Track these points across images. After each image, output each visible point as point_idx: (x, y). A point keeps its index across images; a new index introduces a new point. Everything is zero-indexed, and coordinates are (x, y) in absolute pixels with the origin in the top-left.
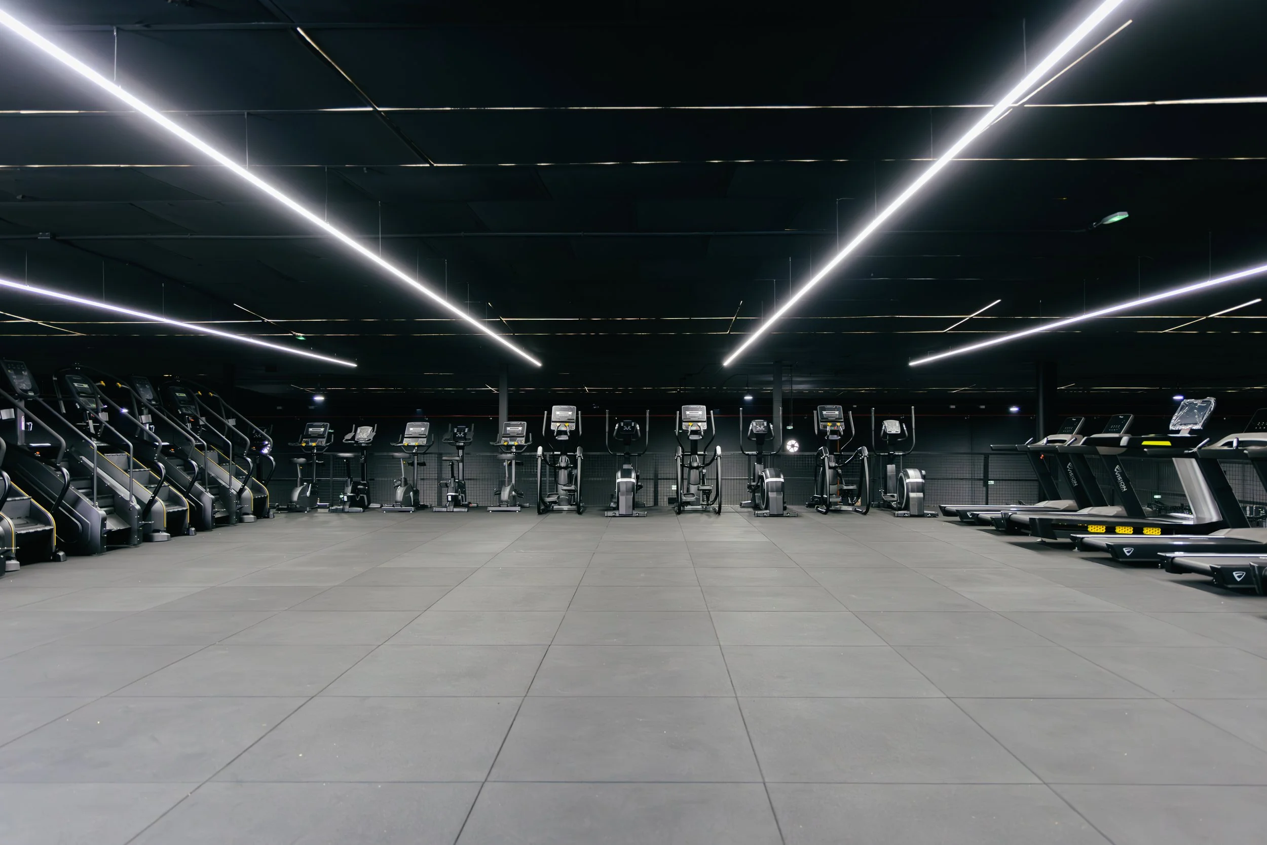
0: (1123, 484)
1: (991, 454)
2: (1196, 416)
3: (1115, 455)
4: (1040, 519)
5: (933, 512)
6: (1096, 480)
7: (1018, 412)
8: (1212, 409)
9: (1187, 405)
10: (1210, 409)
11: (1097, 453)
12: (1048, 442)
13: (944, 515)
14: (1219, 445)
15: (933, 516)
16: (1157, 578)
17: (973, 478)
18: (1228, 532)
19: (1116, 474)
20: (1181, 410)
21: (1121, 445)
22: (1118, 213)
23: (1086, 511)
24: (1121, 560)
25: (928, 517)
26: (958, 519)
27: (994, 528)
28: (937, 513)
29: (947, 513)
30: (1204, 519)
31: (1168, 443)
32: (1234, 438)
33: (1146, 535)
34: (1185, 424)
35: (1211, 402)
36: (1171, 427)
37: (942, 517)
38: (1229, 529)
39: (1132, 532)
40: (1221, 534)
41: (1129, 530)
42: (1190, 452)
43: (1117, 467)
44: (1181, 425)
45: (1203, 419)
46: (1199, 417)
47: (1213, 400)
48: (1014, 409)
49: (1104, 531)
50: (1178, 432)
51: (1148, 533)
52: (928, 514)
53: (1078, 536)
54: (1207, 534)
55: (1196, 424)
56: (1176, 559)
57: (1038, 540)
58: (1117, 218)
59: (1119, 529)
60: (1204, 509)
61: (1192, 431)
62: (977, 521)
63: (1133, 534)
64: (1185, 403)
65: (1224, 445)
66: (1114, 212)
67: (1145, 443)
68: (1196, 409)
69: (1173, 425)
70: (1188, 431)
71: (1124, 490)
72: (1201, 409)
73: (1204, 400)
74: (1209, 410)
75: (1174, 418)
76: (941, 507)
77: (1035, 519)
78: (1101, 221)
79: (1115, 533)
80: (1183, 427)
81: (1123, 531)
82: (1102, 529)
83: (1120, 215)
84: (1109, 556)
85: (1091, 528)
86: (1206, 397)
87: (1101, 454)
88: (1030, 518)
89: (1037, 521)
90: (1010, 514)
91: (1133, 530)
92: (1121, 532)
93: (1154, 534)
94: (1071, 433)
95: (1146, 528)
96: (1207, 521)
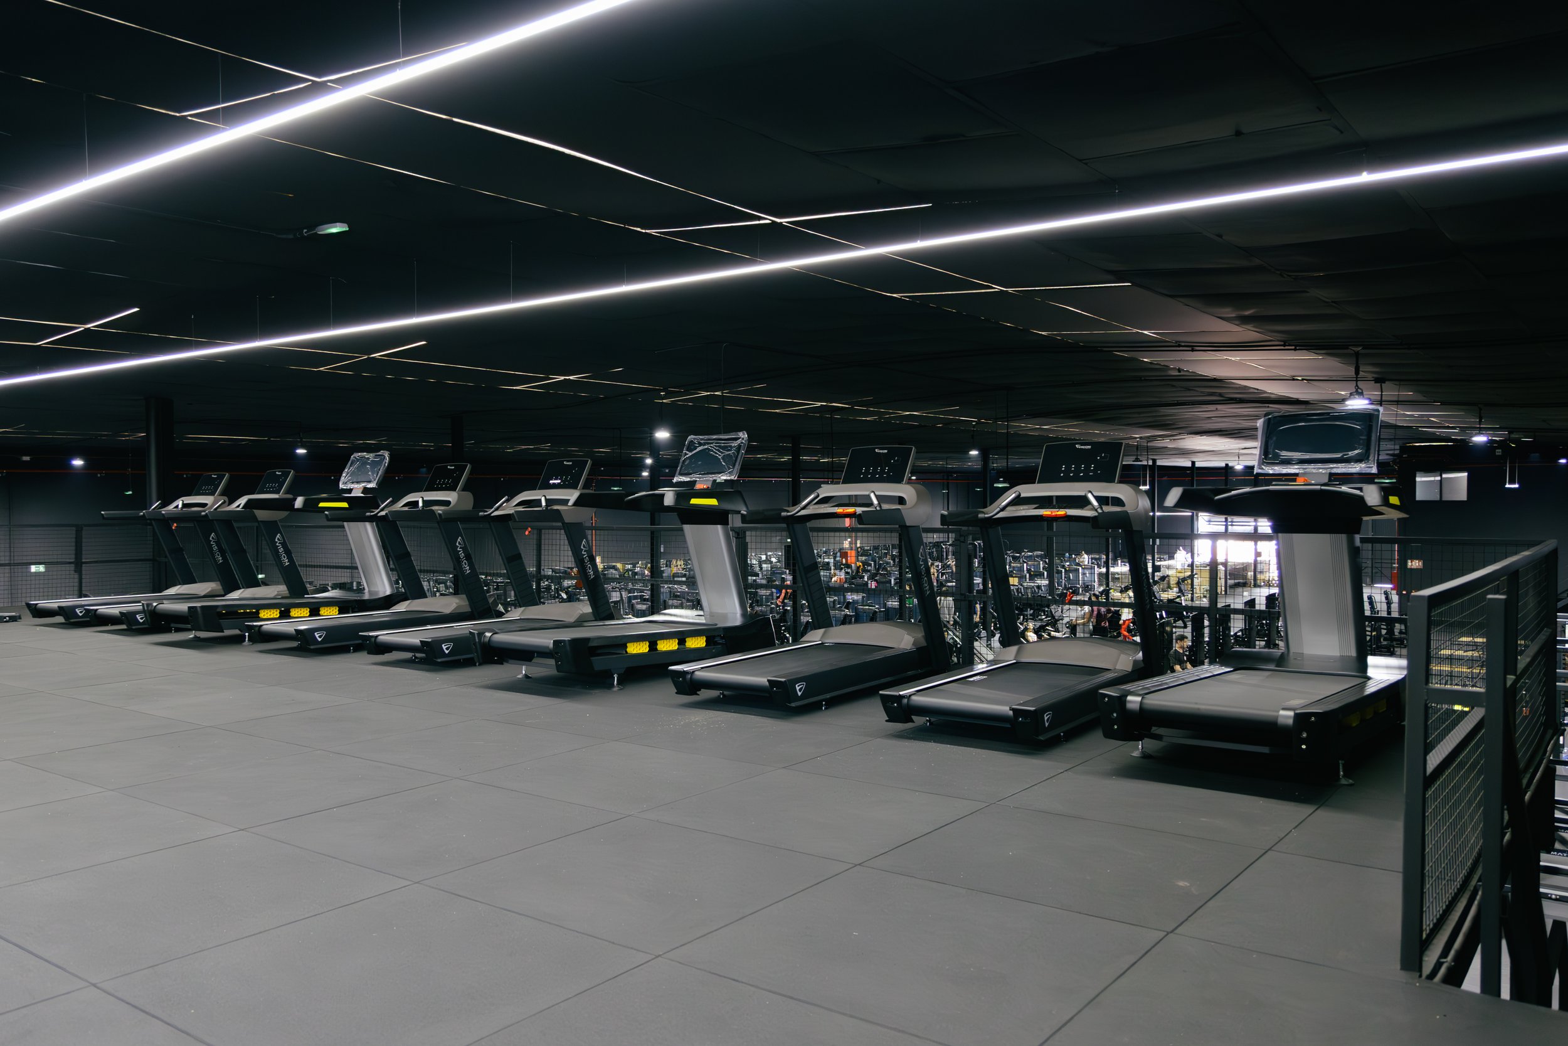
0: (284, 557)
1: (86, 526)
2: (370, 473)
3: (276, 521)
4: (202, 607)
5: (14, 614)
6: (248, 554)
7: (84, 467)
8: (386, 465)
9: (358, 460)
10: (385, 465)
11: (255, 518)
12: (184, 505)
13: (33, 617)
14: (399, 506)
15: (13, 619)
16: (358, 664)
17: (12, 562)
18: (409, 604)
19: (277, 544)
20: (351, 466)
21: (296, 507)
22: (338, 224)
23: (235, 595)
24: (312, 647)
25: (6, 622)
26: (60, 619)
27: (124, 627)
28: (18, 615)
29: (39, 613)
30: (377, 593)
31: (345, 505)
32: (419, 498)
33: (323, 616)
34: (358, 482)
35: (385, 457)
36: (341, 486)
37: (28, 618)
38: (408, 602)
39: (308, 615)
40: (402, 607)
41: (305, 612)
42: (372, 514)
43: (278, 536)
44: (353, 483)
45: (377, 476)
46: (373, 474)
47: (387, 454)
48: (78, 463)
49: (278, 615)
50: (350, 491)
51: (325, 614)
52: (5, 617)
53: (255, 624)
54: (388, 608)
55: (370, 482)
56: (379, 637)
57: (191, 636)
58: (335, 229)
59: (294, 612)
60: (378, 582)
61: (365, 490)
62: (94, 620)
63: (310, 616)
64: (355, 457)
65: (404, 505)
66: (333, 221)
67: (322, 505)
68: (369, 464)
69: (343, 483)
70: (361, 490)
71: (287, 564)
72: (375, 464)
73: (378, 454)
74: (383, 466)
75: (344, 475)
76: (28, 606)
77: (196, 607)
78: (314, 230)
79: (289, 617)
80: (355, 486)
81: (299, 614)
82: (275, 613)
83: (340, 227)
84: (295, 644)
85: (264, 614)
86: (379, 451)
87: (259, 520)
88: (189, 607)
89: (199, 609)
90: (155, 604)
91: (309, 612)
92: (296, 616)
93: (331, 614)
94: (212, 494)
95: (323, 608)
96: (381, 595)
